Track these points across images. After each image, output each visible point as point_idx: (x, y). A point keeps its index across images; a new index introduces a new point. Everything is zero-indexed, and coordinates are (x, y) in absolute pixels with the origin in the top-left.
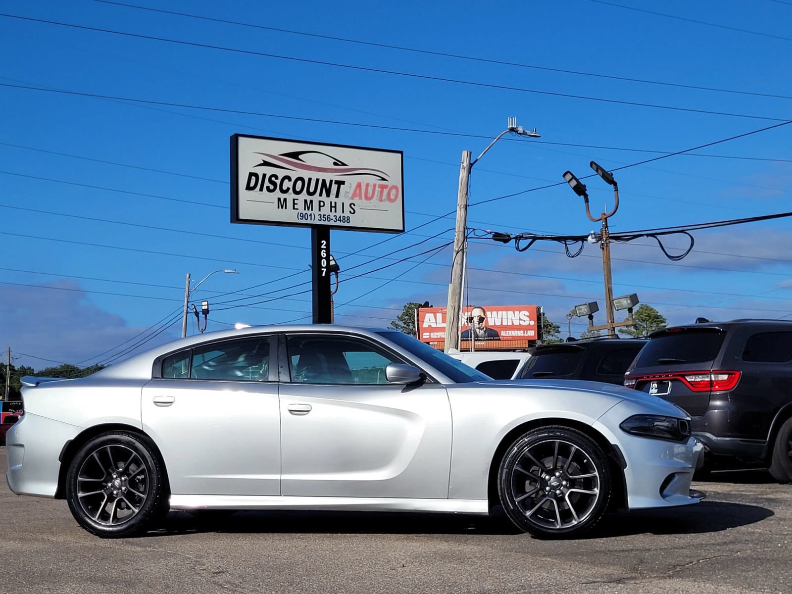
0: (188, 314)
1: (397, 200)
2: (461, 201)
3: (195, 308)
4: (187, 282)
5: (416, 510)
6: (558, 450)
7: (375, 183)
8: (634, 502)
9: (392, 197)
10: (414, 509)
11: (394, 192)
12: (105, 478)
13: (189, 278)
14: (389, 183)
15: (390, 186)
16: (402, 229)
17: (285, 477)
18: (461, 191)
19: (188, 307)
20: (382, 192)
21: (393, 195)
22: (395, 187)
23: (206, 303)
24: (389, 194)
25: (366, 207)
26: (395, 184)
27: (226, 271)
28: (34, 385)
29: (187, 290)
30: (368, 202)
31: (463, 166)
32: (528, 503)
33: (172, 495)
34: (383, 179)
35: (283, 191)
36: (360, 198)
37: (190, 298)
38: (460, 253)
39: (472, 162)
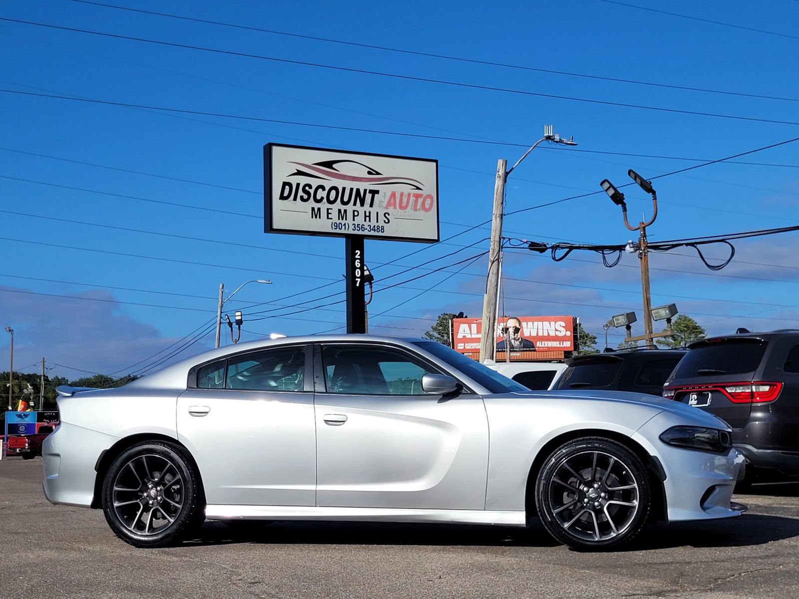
0: (221, 325)
1: (433, 209)
2: (496, 210)
3: (228, 318)
4: (220, 292)
5: (452, 521)
6: (597, 462)
7: (410, 192)
8: (674, 514)
9: (427, 206)
10: (451, 520)
11: (428, 201)
12: (141, 487)
13: (223, 288)
14: (423, 193)
15: (425, 195)
16: (437, 239)
17: (321, 487)
18: (496, 200)
19: (221, 318)
20: (416, 202)
21: (428, 204)
22: (430, 196)
23: (239, 314)
24: (423, 203)
25: (400, 216)
26: (429, 193)
27: (259, 281)
28: (70, 395)
29: (220, 300)
30: (403, 211)
31: (499, 174)
32: (566, 515)
34: (418, 188)
35: (317, 201)
36: (395, 207)
37: (223, 308)
38: (496, 263)
39: (507, 171)
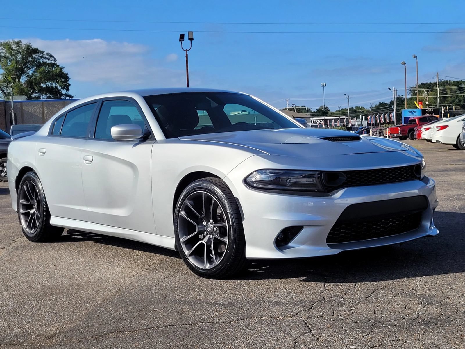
33: (52, 217)
